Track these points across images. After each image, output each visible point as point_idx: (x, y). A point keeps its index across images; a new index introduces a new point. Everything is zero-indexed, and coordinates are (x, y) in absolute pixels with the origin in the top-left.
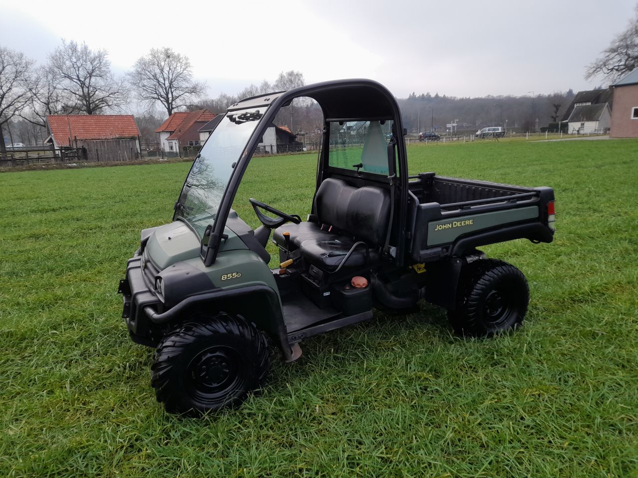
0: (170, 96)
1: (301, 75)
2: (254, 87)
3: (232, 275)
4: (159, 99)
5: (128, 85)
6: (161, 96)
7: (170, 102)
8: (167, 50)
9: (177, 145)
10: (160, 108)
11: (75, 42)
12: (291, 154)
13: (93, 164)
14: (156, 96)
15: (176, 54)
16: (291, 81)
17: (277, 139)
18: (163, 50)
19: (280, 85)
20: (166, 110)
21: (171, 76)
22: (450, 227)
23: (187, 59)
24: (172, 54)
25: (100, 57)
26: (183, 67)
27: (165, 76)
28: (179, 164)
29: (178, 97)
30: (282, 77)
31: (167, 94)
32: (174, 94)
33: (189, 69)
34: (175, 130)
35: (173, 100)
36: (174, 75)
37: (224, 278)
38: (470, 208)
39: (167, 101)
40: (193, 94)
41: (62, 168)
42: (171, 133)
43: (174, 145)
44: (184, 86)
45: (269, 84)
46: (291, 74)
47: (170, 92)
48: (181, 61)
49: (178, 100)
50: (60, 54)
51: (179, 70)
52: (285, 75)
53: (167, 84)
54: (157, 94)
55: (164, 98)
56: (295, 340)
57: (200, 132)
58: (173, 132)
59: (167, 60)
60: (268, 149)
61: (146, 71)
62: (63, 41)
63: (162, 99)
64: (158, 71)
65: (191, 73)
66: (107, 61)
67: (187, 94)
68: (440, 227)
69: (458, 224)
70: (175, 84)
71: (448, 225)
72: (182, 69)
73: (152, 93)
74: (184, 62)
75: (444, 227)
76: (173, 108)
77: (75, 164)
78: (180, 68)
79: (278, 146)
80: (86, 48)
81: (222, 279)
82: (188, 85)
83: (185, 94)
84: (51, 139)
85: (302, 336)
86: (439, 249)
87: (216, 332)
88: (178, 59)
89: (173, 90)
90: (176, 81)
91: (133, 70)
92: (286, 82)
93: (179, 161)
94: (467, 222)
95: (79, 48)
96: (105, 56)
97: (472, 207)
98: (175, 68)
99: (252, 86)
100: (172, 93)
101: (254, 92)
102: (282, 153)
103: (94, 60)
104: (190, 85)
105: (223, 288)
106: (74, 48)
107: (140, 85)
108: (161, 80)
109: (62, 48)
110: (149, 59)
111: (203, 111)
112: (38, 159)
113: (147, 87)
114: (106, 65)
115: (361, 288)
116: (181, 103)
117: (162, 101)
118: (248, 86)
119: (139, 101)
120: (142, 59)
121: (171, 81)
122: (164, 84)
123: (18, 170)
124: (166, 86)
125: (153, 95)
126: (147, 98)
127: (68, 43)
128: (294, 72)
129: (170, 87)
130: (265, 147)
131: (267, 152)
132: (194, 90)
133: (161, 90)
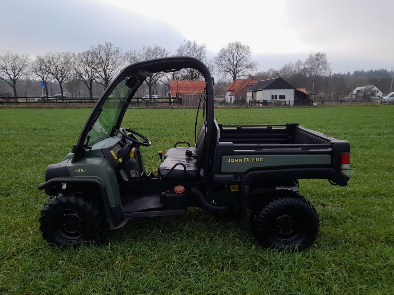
0: (236, 70)
1: (325, 55)
2: (291, 64)
3: (81, 170)
4: (229, 72)
5: (213, 64)
6: (231, 70)
7: (235, 73)
8: (237, 43)
9: (234, 99)
10: (229, 77)
11: (190, 41)
12: (303, 107)
13: (184, 107)
14: (228, 70)
15: (242, 45)
16: (317, 59)
17: (295, 97)
18: (235, 43)
19: (309, 62)
20: (233, 78)
21: (238, 59)
22: (242, 161)
23: (248, 48)
24: (241, 45)
25: (201, 49)
26: (246, 53)
27: (235, 58)
28: (229, 109)
29: (240, 71)
30: (311, 57)
31: (234, 69)
32: (238, 69)
33: (249, 54)
34: (235, 90)
35: (237, 73)
36: (240, 58)
37: (76, 171)
38: (262, 150)
39: (234, 73)
40: (250, 68)
41: (168, 108)
42: (232, 91)
43: (233, 98)
44: (244, 64)
45: (301, 61)
46: (318, 55)
47: (236, 67)
48: (245, 49)
49: (240, 73)
50: (183, 48)
51: (243, 54)
52: (314, 55)
53: (235, 63)
54: (228, 69)
55: (232, 71)
56: (128, 218)
57: (247, 91)
58: (234, 91)
59: (237, 49)
60: (287, 103)
61: (225, 56)
62: (185, 41)
63: (231, 71)
64: (231, 56)
65: (249, 56)
66: (204, 51)
67: (246, 69)
68: (232, 160)
69: (249, 160)
70: (239, 63)
71: (239, 159)
72: (245, 54)
73: (226, 68)
74: (246, 50)
75: (235, 160)
76: (236, 77)
77: (175, 107)
78: (243, 53)
79: (295, 101)
80: (195, 44)
81: (75, 172)
82: (247, 64)
83: (244, 69)
84: (170, 93)
85: (133, 216)
86: (232, 176)
87: (69, 201)
88: (243, 48)
89: (238, 66)
90: (240, 61)
91: (217, 56)
92: (313, 60)
93: (229, 108)
94: (257, 160)
95: (192, 45)
96: (204, 48)
97: (263, 149)
98: (241, 54)
99: (290, 63)
100: (237, 68)
101: (291, 67)
102: (296, 106)
103: (199, 50)
104: (248, 64)
105: (75, 177)
106: (189, 45)
107: (220, 64)
108: (232, 61)
109: (184, 45)
110: (227, 49)
111: (252, 79)
112: (163, 103)
113: (224, 65)
114: (204, 53)
115: (178, 193)
116: (241, 74)
117: (230, 73)
118: (287, 64)
119: (219, 73)
120: (223, 49)
121: (237, 62)
122: (233, 63)
123: (149, 108)
124: (234, 64)
125: (226, 70)
126: (223, 71)
127: (187, 42)
128: (321, 53)
129: (236, 65)
130: (286, 101)
131: (286, 105)
132: (250, 66)
133: (231, 67)
